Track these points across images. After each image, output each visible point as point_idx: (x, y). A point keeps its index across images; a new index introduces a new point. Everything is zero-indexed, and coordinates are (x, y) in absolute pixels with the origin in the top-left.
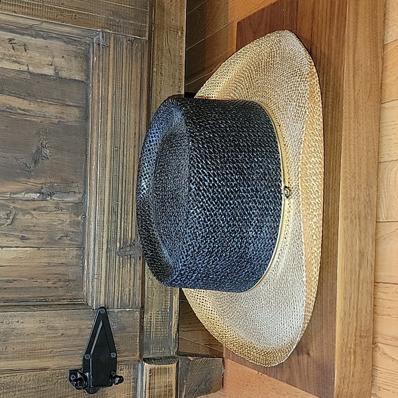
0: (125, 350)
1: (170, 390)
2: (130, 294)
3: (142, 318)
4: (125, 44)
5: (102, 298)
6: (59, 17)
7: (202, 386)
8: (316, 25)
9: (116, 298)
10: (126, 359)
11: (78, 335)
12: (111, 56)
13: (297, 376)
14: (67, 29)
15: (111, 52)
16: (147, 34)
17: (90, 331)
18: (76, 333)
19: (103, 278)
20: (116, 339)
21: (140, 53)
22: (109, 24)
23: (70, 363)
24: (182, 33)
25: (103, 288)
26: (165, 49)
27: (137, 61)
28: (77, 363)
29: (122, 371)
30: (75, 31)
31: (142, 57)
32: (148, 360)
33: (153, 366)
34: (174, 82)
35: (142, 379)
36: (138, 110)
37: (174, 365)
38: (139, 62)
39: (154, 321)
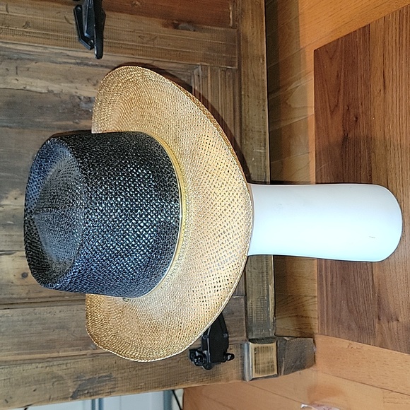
0: (235, 332)
1: (272, 366)
3: (246, 304)
4: (220, 73)
6: (167, 55)
7: (298, 363)
8: (387, 52)
10: (236, 339)
12: (209, 85)
14: (174, 65)
15: (209, 82)
16: (237, 64)
22: (206, 59)
24: (263, 60)
26: (251, 74)
27: (229, 87)
30: (180, 66)
31: (234, 84)
32: (251, 340)
33: (257, 345)
34: (259, 102)
35: (249, 357)
37: (274, 344)
38: (232, 88)
39: (254, 307)
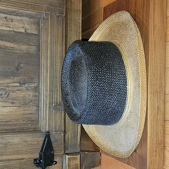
0: (58, 150)
1: (77, 167)
2: (59, 126)
3: (65, 136)
4: (55, 18)
5: (47, 128)
6: (26, 7)
7: (91, 165)
9: (53, 128)
10: (58, 154)
11: (37, 144)
12: (49, 23)
13: (131, 161)
14: (30, 12)
15: (49, 22)
16: (65, 13)
17: (42, 142)
18: (36, 143)
19: (48, 119)
20: (53, 145)
21: (61, 22)
23: (34, 156)
24: (80, 12)
25: (47, 124)
26: (73, 19)
28: (37, 156)
29: (56, 159)
30: (34, 13)
31: (63, 23)
32: (68, 154)
33: (70, 156)
34: (77, 34)
35: (65, 162)
36: (61, 46)
37: (79, 156)
38: (61, 25)
39: (70, 137)
